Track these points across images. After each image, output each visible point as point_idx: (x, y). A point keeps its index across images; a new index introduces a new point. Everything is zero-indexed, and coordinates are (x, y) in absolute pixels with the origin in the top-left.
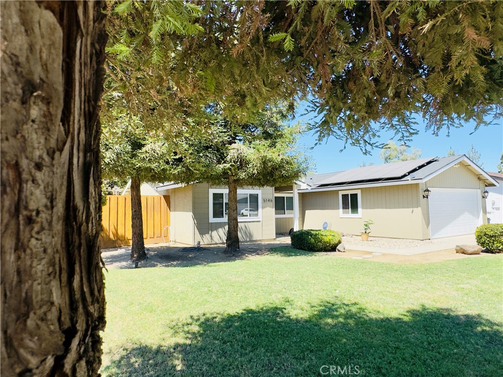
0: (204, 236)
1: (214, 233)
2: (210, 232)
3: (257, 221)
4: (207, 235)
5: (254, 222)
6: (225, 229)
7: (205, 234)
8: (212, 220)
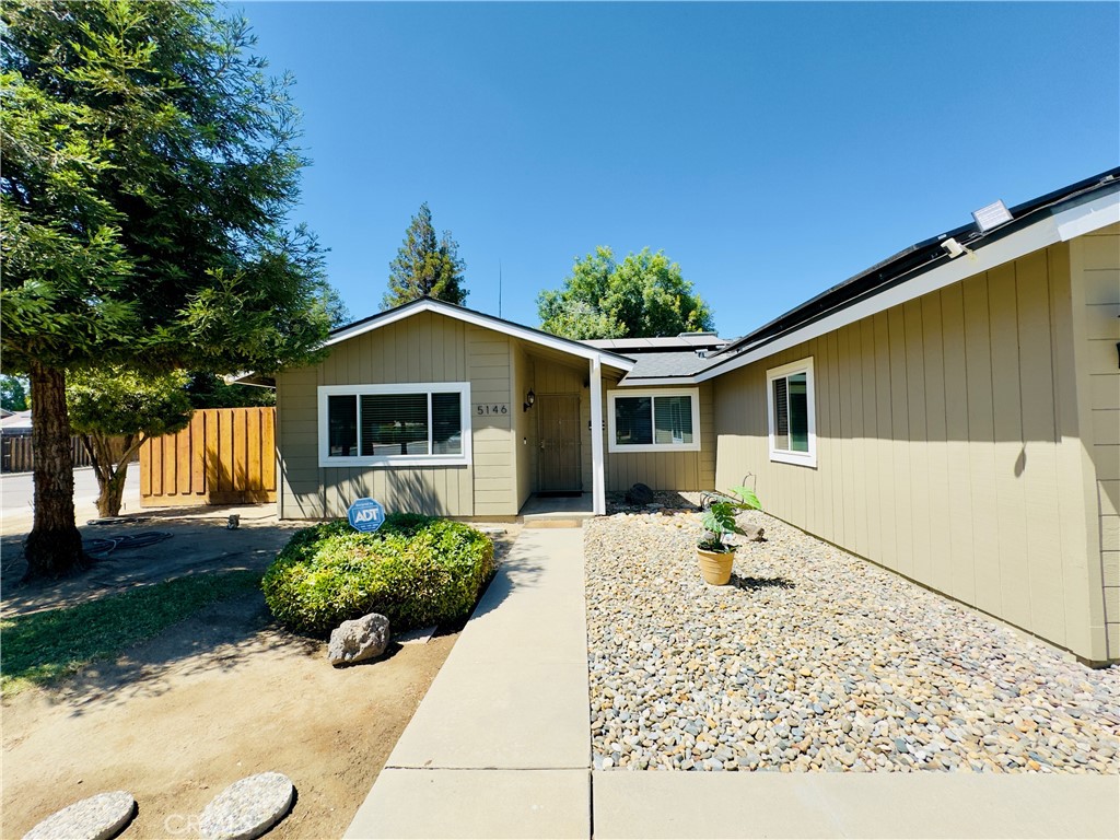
0: (304, 498)
1: (332, 493)
2: (322, 489)
3: (458, 467)
4: (312, 496)
5: (446, 467)
6: (358, 482)
7: (306, 494)
8: (325, 460)
